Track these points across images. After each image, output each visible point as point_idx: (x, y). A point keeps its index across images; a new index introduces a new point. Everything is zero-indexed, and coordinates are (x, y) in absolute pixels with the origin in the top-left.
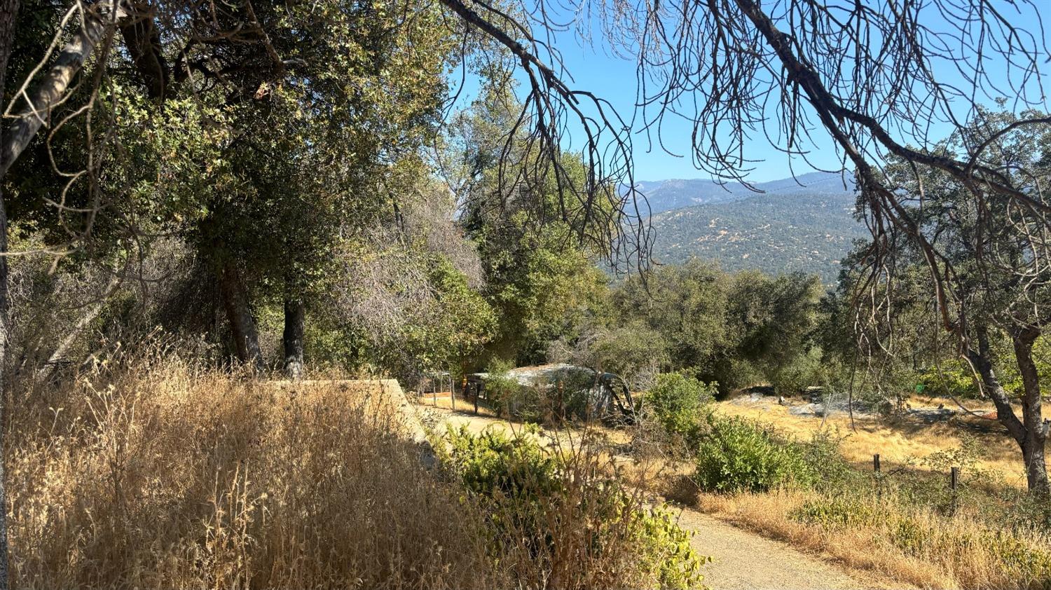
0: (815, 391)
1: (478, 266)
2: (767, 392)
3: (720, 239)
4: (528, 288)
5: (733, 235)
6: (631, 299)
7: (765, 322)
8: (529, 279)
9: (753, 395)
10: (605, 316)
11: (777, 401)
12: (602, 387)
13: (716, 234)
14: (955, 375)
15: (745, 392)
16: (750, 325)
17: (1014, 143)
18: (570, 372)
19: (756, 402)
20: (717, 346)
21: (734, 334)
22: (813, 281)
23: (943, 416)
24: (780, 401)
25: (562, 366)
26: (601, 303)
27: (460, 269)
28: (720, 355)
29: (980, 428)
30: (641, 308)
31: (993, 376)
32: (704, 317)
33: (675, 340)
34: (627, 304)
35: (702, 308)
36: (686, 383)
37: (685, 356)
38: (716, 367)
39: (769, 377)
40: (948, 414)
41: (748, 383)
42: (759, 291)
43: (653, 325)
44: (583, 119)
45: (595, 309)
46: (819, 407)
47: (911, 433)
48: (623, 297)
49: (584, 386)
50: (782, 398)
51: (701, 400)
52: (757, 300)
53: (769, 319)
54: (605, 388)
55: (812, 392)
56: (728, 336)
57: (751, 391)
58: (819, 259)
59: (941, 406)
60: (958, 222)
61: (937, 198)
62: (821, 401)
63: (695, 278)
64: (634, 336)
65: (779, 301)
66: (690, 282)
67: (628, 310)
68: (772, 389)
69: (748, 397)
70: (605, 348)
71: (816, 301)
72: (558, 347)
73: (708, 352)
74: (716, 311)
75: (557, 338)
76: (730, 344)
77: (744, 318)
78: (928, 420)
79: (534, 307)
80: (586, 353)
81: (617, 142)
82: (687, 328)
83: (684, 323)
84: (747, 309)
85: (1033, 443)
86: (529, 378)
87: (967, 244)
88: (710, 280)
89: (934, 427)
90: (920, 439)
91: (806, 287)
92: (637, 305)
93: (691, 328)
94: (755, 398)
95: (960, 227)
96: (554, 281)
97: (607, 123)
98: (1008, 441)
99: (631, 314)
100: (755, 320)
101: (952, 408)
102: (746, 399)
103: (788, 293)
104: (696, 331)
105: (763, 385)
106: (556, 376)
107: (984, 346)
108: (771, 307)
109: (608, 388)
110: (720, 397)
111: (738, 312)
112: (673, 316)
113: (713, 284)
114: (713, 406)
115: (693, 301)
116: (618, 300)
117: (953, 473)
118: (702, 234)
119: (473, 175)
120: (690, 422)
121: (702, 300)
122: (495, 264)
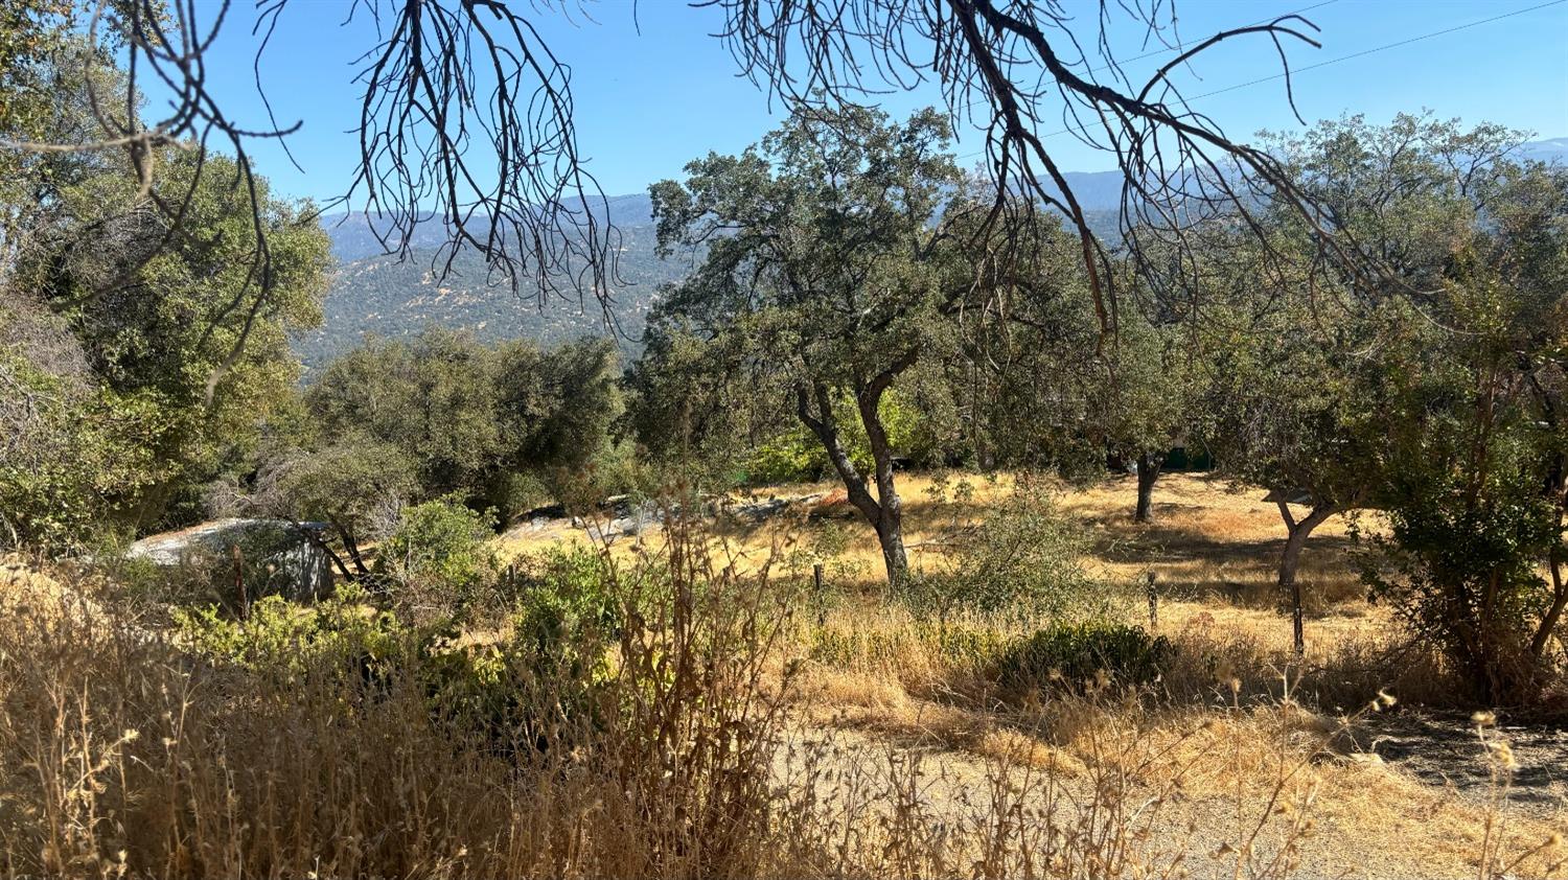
0: (619, 502)
1: (79, 361)
2: (554, 514)
3: (440, 301)
4: (185, 389)
5: (460, 295)
6: (340, 399)
7: (552, 411)
8: (187, 374)
9: (535, 521)
10: (293, 433)
11: (570, 524)
12: (306, 545)
13: (434, 295)
14: (787, 453)
15: (522, 519)
16: (532, 418)
17: (838, 148)
18: (249, 530)
19: (542, 529)
20: (488, 455)
21: (511, 436)
22: (607, 349)
23: (778, 509)
24: (574, 523)
25: (233, 522)
26: (283, 412)
27: (45, 369)
28: (493, 467)
29: (821, 515)
30: (359, 411)
31: (839, 447)
32: (463, 415)
33: (423, 455)
34: (335, 407)
35: (457, 402)
36: (450, 514)
37: (440, 477)
38: (489, 486)
39: (554, 491)
40: (781, 506)
41: (524, 506)
42: (537, 367)
43: (384, 434)
44: (492, 48)
45: (277, 424)
46: (628, 523)
47: (746, 536)
48: (326, 397)
49: (276, 549)
50: (577, 519)
51: (474, 536)
52: (538, 383)
53: (557, 407)
54: (312, 546)
55: (614, 504)
56: (502, 439)
57: (531, 516)
58: (585, 322)
59: (772, 497)
60: (783, 254)
61: (754, 225)
62: (630, 513)
63: (440, 355)
64: (354, 455)
65: (567, 381)
66: (435, 364)
67: (338, 417)
68: (558, 508)
69: (528, 524)
70: (309, 481)
71: (618, 374)
72: (225, 493)
73: (475, 465)
74: (480, 405)
75: (213, 478)
76: (504, 449)
77: (522, 409)
78: (761, 516)
79: (201, 422)
80: (275, 494)
81: (545, 89)
82: (437, 432)
83: (433, 427)
84: (523, 395)
85: (889, 521)
86: (173, 552)
87: (794, 284)
88: (462, 358)
89: (770, 525)
90: (757, 542)
91: (600, 356)
92: (351, 408)
93: (446, 432)
94: (538, 525)
95: (785, 260)
96: (233, 375)
97: (528, 56)
98: (850, 528)
99: (343, 420)
100: (537, 411)
101: (784, 498)
102: (526, 528)
103: (578, 366)
104: (452, 437)
105: (545, 506)
106: (225, 540)
107: (826, 410)
108: (558, 389)
109: (318, 544)
110: (499, 529)
111: (512, 402)
112: (413, 418)
113: (469, 363)
114: (494, 543)
115: (442, 392)
116: (318, 404)
117: (816, 573)
118: (410, 296)
119: (38, 197)
120: (464, 573)
121: (457, 389)
122: (112, 354)
